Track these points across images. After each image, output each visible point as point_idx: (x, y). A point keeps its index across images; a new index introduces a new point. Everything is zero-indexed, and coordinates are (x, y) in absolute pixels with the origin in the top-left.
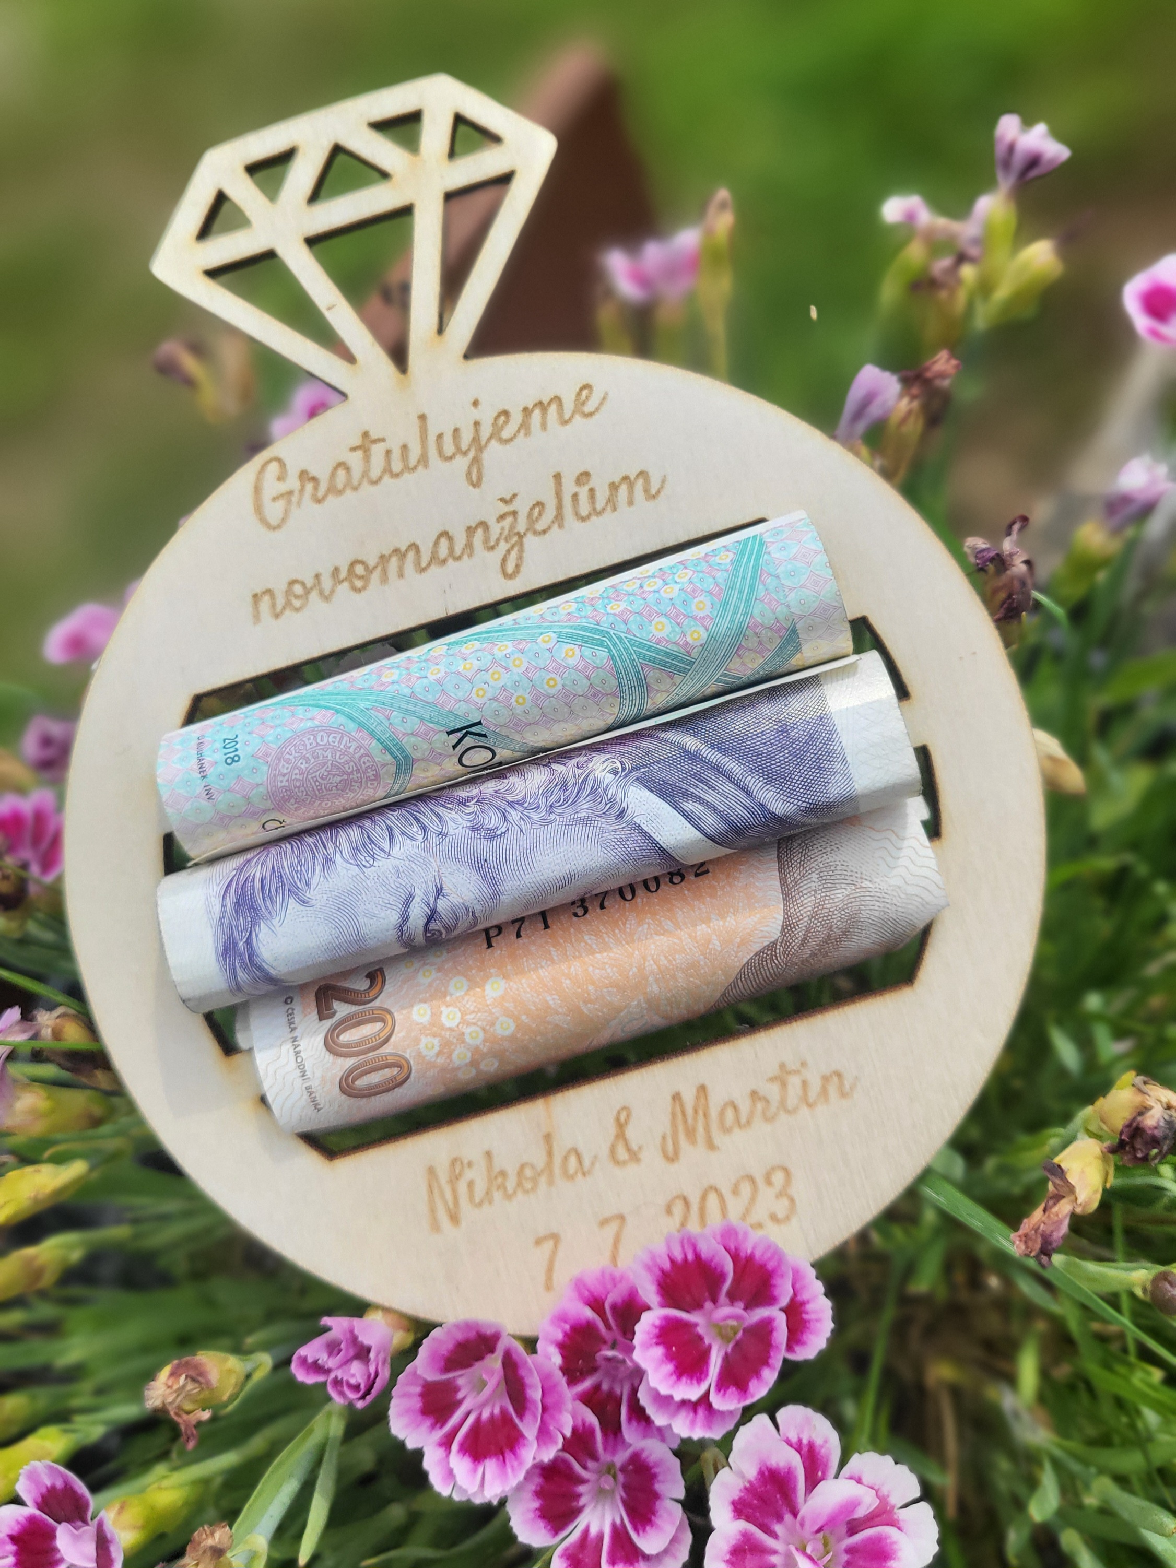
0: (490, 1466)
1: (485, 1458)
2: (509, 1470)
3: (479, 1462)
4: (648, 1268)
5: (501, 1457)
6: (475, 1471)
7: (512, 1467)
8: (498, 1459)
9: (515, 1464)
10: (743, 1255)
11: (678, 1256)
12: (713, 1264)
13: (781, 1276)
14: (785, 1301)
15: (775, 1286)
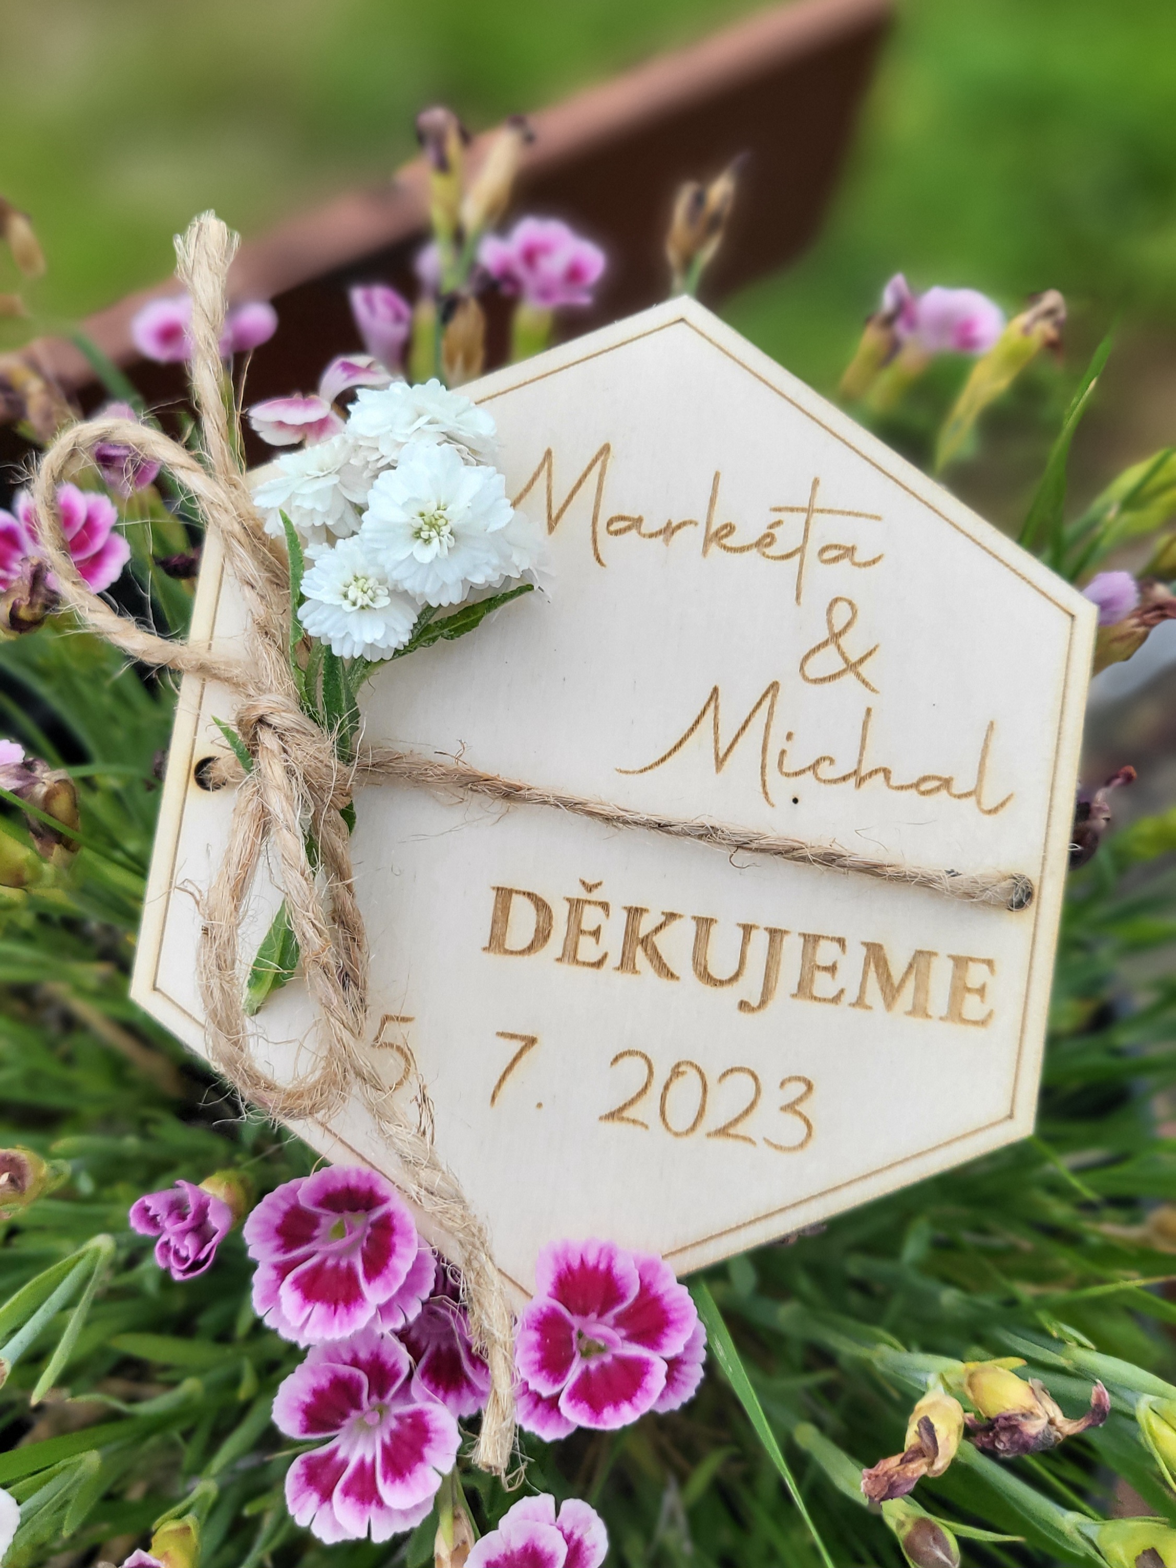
0: (319, 1310)
1: (318, 1300)
2: (336, 1321)
3: (309, 1301)
4: (556, 1259)
5: (333, 1307)
6: (302, 1308)
7: (341, 1323)
8: (329, 1307)
9: (346, 1319)
10: (653, 1292)
11: (591, 1260)
12: (620, 1283)
13: (679, 1331)
14: (670, 1353)
15: (666, 1335)
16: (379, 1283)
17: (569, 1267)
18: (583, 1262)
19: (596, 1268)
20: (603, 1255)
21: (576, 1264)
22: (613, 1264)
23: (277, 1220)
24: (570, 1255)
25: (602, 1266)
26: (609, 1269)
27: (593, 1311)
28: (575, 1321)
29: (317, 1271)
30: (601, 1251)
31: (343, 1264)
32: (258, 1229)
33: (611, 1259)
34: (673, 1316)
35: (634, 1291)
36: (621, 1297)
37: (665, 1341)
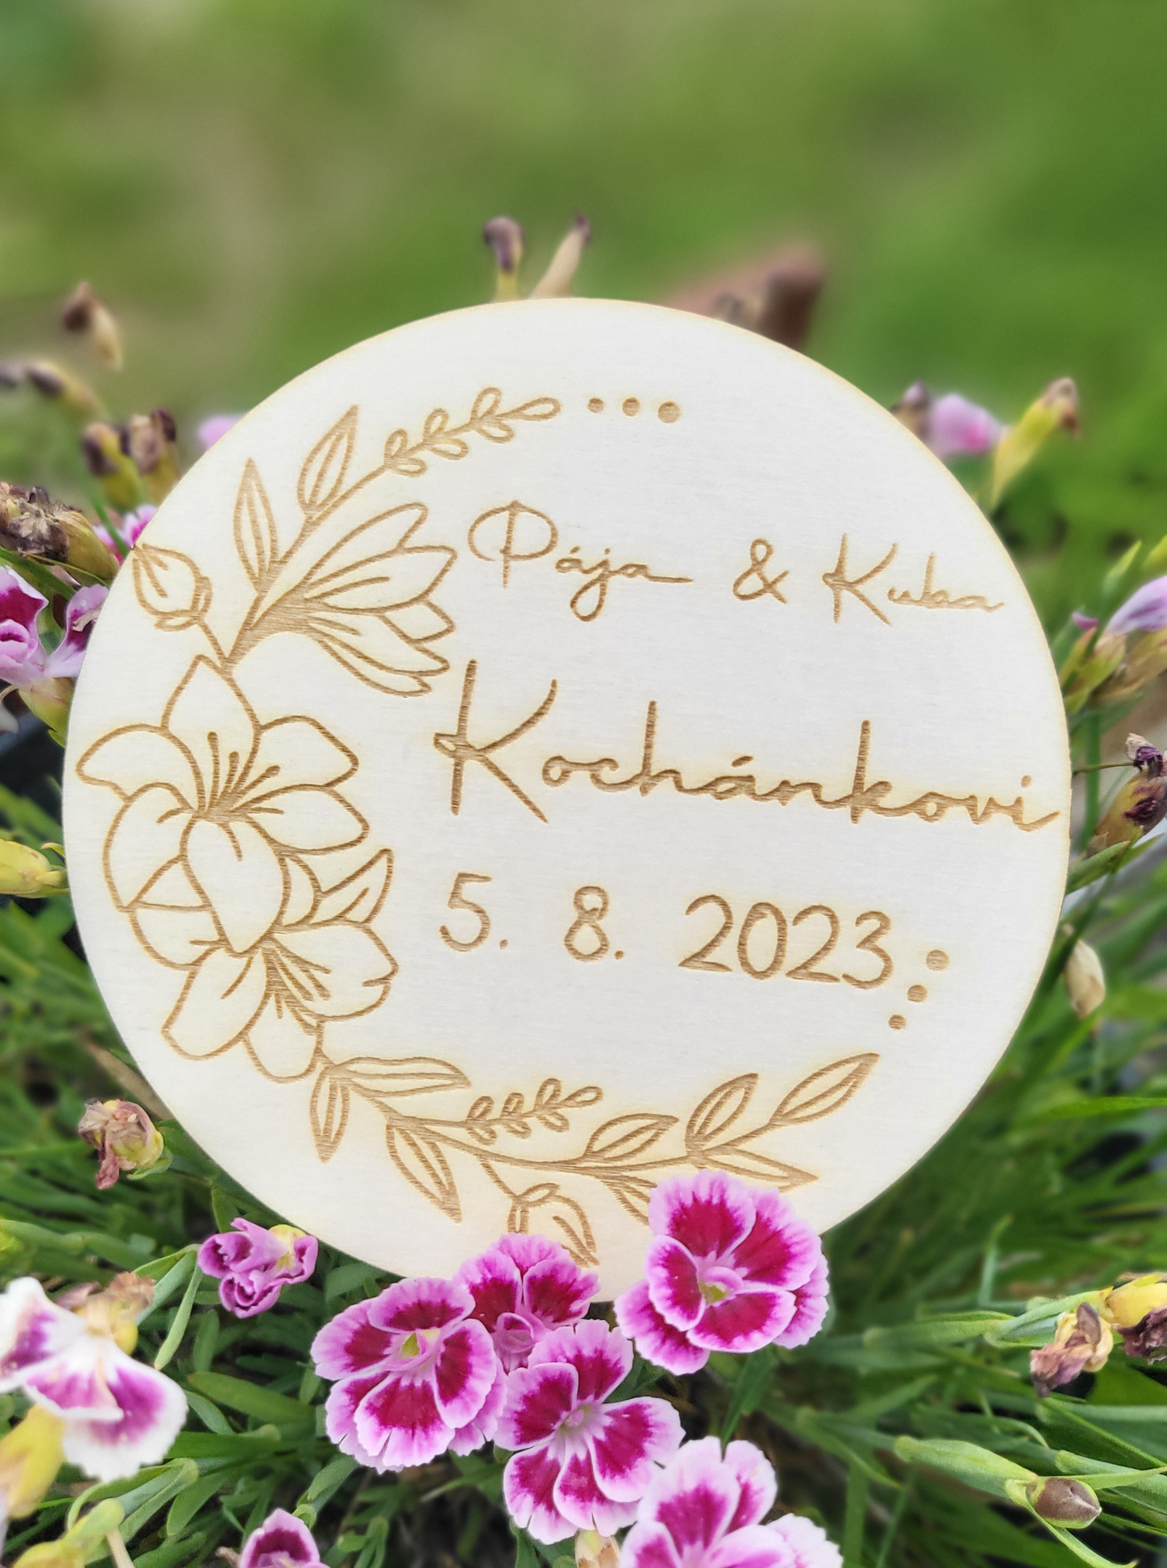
0: (396, 1435)
1: (394, 1426)
2: (415, 1447)
3: (386, 1427)
5: (410, 1432)
6: (379, 1434)
7: (420, 1445)
8: (406, 1432)
10: (772, 1228)
11: (703, 1196)
12: (735, 1215)
13: (803, 1263)
14: (795, 1286)
15: (790, 1269)
16: (456, 1404)
17: (682, 1206)
18: (695, 1200)
19: (709, 1202)
20: (714, 1190)
21: (689, 1202)
22: (726, 1196)
23: (347, 1338)
24: (681, 1194)
25: (715, 1201)
26: (723, 1202)
27: (712, 1250)
28: (695, 1260)
29: (392, 1392)
30: (712, 1185)
31: (418, 1384)
32: (325, 1347)
33: (723, 1192)
34: (795, 1249)
35: (749, 1224)
36: (738, 1230)
37: (789, 1275)
